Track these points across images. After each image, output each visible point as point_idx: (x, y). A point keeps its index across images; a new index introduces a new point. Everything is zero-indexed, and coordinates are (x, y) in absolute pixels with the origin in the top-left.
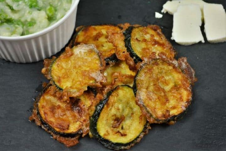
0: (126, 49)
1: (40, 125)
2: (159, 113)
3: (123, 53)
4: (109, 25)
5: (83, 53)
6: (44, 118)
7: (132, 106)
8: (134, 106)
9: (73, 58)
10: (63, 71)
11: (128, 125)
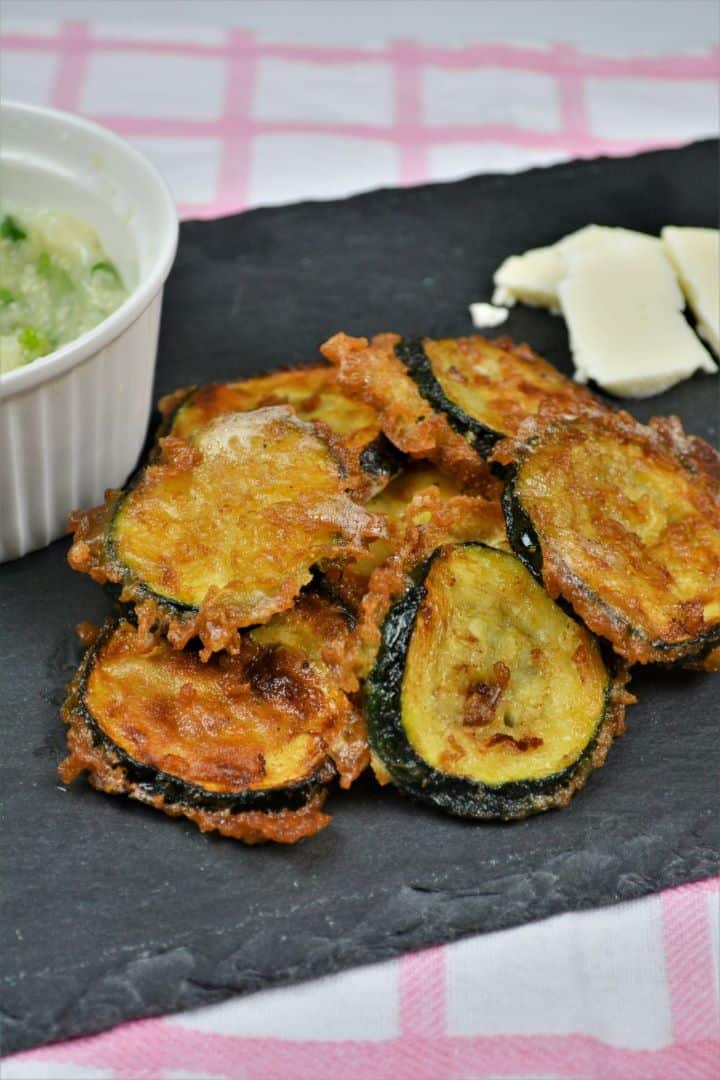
0: (425, 402)
1: (121, 789)
2: (659, 617)
3: (420, 423)
4: (299, 369)
5: (247, 444)
6: (136, 753)
7: (526, 620)
8: (534, 620)
9: (200, 474)
10: (174, 533)
11: (532, 702)
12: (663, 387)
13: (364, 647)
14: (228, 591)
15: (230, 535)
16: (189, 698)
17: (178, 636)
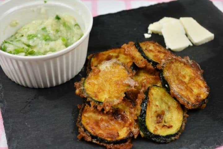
0: (142, 57)
1: (90, 141)
2: (193, 99)
3: (142, 61)
4: (114, 49)
5: (109, 68)
6: (93, 133)
7: (166, 101)
8: (168, 101)
9: (100, 74)
11: (169, 118)
12: (183, 49)
13: (138, 110)
14: (109, 99)
15: (108, 87)
16: (102, 120)
17: (99, 108)
